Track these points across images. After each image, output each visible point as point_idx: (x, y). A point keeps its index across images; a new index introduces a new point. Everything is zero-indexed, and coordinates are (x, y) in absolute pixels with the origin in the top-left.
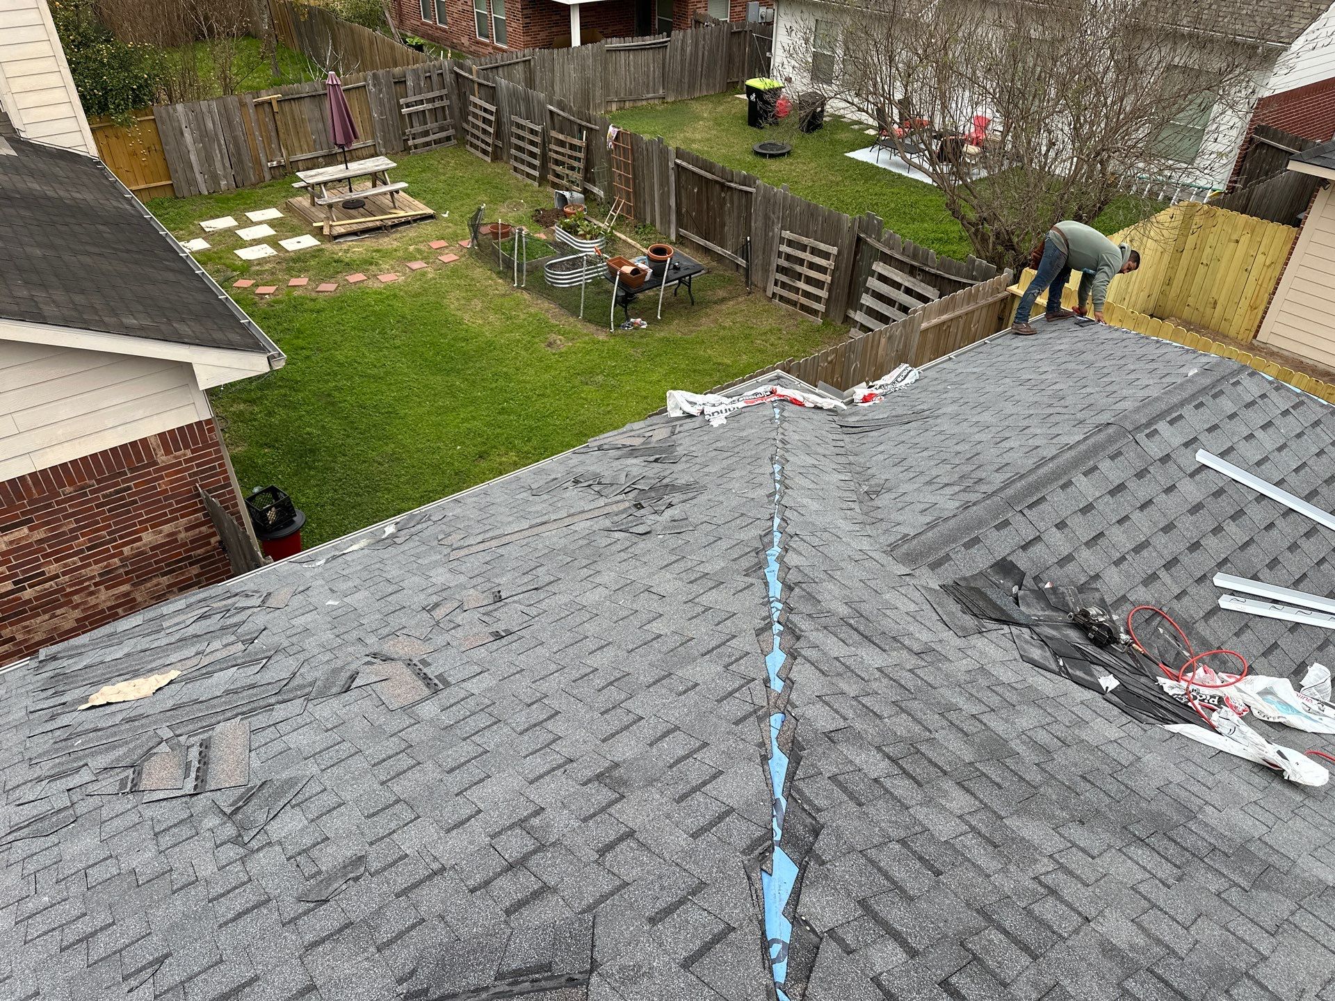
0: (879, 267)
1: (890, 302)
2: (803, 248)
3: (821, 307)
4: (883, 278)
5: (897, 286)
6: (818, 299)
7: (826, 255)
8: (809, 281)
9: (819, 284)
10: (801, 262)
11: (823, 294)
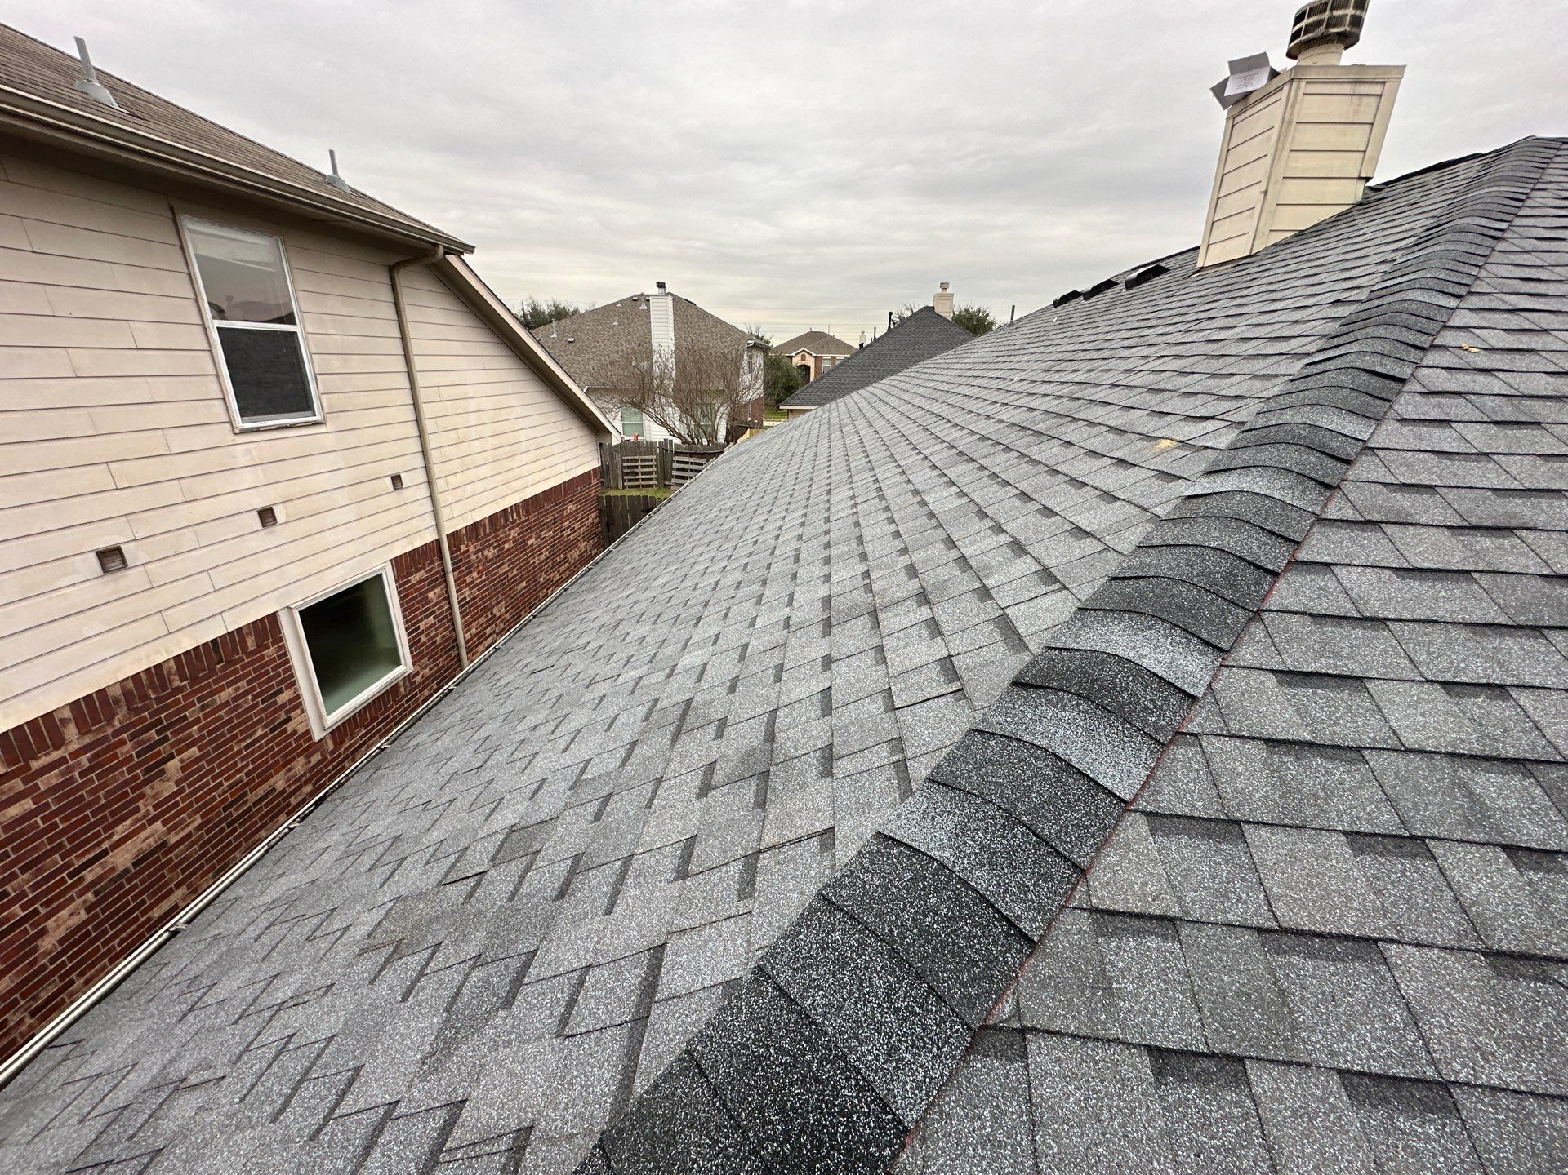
0: (676, 458)
1: (687, 470)
2: (637, 461)
3: (655, 482)
4: (678, 462)
5: (687, 463)
6: (652, 479)
7: (651, 460)
8: (643, 473)
9: (651, 473)
10: (637, 467)
11: (654, 476)
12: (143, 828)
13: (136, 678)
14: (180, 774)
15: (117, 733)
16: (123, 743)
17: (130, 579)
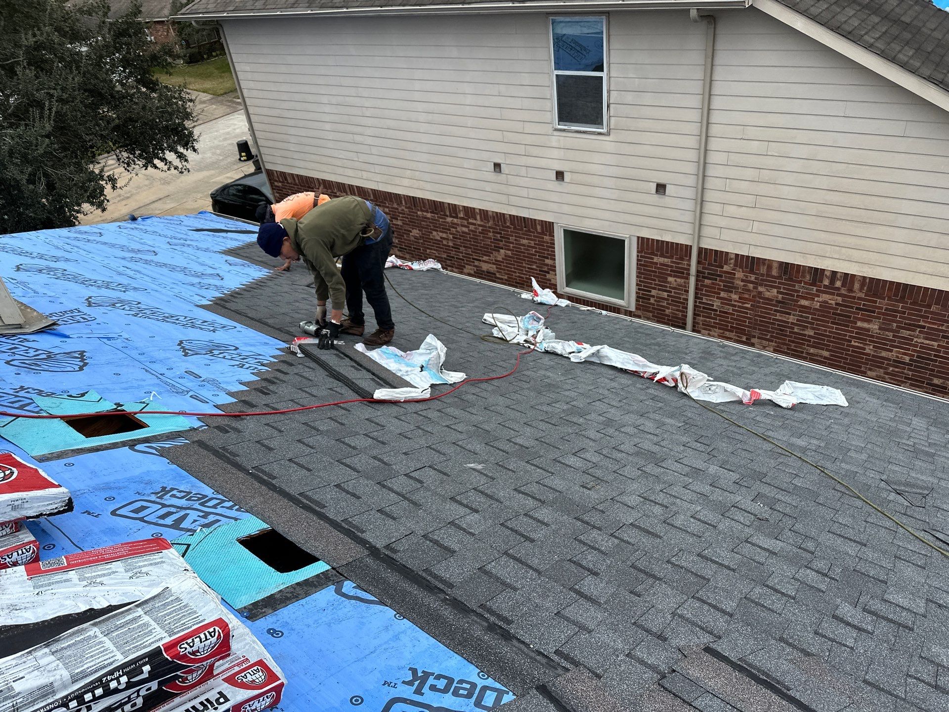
12: (490, 263)
13: (497, 213)
14: (504, 257)
15: (489, 227)
16: (490, 232)
17: (501, 178)
